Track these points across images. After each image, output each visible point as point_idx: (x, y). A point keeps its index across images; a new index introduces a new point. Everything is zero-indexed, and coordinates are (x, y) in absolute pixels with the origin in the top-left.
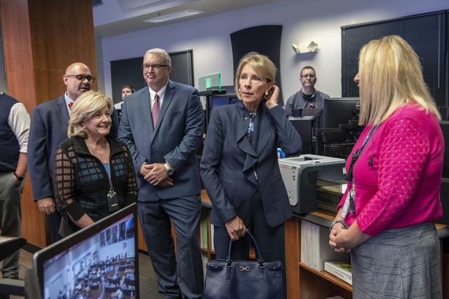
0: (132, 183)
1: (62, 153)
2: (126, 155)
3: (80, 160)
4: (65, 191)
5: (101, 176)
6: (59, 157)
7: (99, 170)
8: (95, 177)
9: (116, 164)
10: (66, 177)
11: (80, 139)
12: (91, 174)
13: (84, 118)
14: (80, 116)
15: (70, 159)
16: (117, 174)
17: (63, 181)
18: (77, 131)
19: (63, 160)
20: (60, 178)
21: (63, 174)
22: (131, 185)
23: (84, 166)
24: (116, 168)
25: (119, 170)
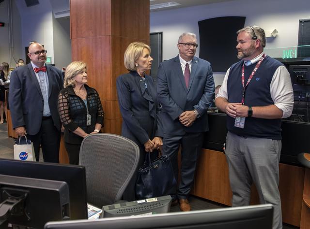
0: (101, 110)
1: (62, 95)
2: (96, 95)
3: (71, 98)
4: (66, 115)
5: (82, 107)
6: (61, 97)
7: (81, 104)
8: (79, 108)
9: (91, 100)
10: (65, 108)
11: (71, 87)
12: (77, 106)
13: (74, 74)
14: (72, 73)
15: (66, 98)
16: (91, 105)
17: (64, 110)
18: (70, 83)
19: (63, 99)
20: (62, 109)
21: (64, 106)
22: (100, 112)
23: (73, 102)
24: (90, 102)
25: (92, 103)
